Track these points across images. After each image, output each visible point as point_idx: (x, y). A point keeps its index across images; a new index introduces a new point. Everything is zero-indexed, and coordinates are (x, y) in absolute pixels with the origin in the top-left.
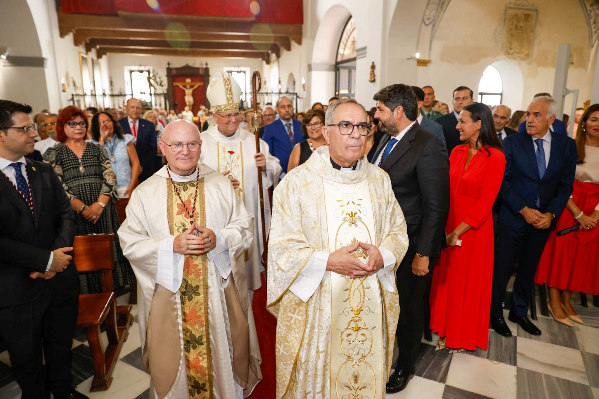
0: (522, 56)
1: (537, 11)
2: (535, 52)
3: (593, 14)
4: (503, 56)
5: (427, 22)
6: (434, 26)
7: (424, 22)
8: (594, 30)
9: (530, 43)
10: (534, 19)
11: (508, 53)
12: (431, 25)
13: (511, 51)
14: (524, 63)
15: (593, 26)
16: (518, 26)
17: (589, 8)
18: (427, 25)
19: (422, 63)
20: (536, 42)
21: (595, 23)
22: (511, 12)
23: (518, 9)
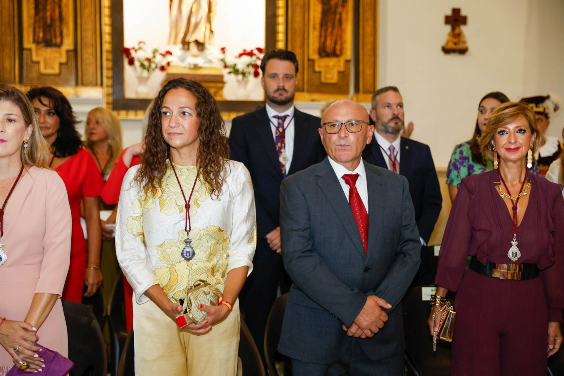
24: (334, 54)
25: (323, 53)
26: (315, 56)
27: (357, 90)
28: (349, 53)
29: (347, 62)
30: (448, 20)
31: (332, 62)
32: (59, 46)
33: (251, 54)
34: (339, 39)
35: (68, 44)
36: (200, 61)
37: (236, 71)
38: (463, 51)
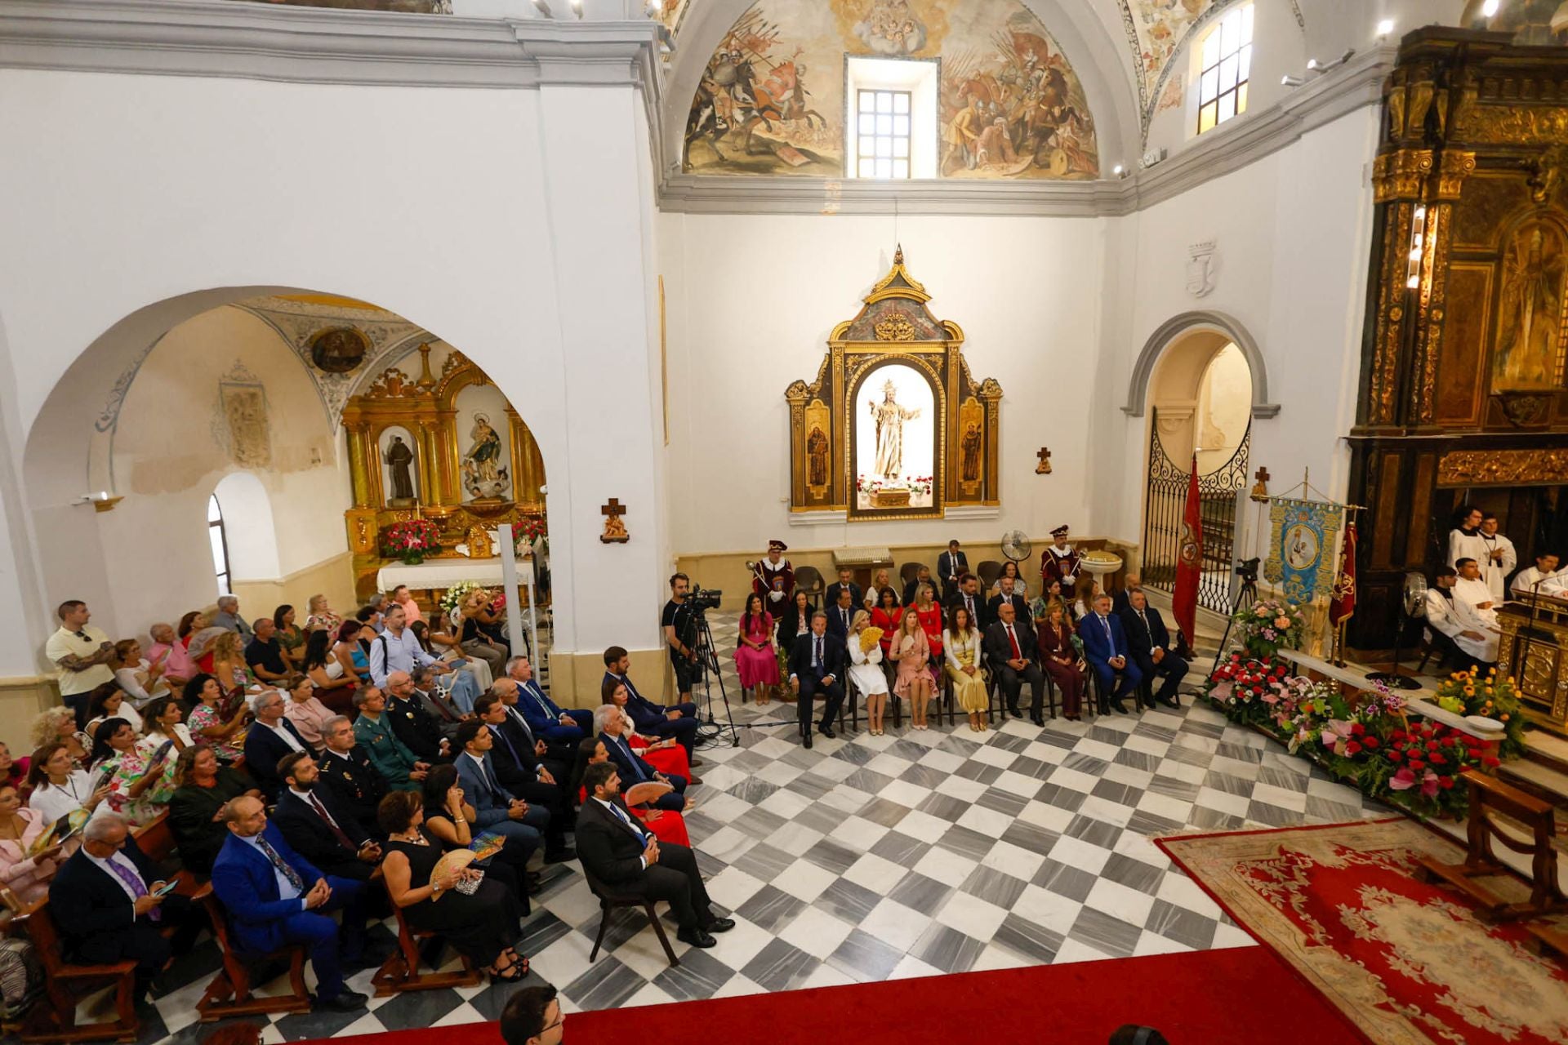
0: (261, 461)
1: (261, 386)
2: (274, 453)
3: (326, 390)
4: (234, 466)
5: (103, 425)
6: (114, 431)
7: (97, 425)
8: (331, 411)
9: (266, 439)
10: (261, 398)
11: (240, 460)
12: (111, 429)
13: (244, 457)
14: (264, 471)
15: (329, 405)
16: (247, 413)
17: (320, 381)
18: (102, 430)
19: (103, 506)
20: (271, 433)
21: (331, 401)
22: (230, 391)
23: (237, 385)
24: (973, 479)
25: (966, 478)
26: (962, 480)
27: (986, 498)
28: (981, 478)
29: (980, 483)
30: (1039, 454)
31: (971, 483)
32: (823, 484)
33: (925, 480)
34: (976, 471)
35: (828, 483)
36: (896, 486)
37: (916, 490)
38: (1048, 472)
